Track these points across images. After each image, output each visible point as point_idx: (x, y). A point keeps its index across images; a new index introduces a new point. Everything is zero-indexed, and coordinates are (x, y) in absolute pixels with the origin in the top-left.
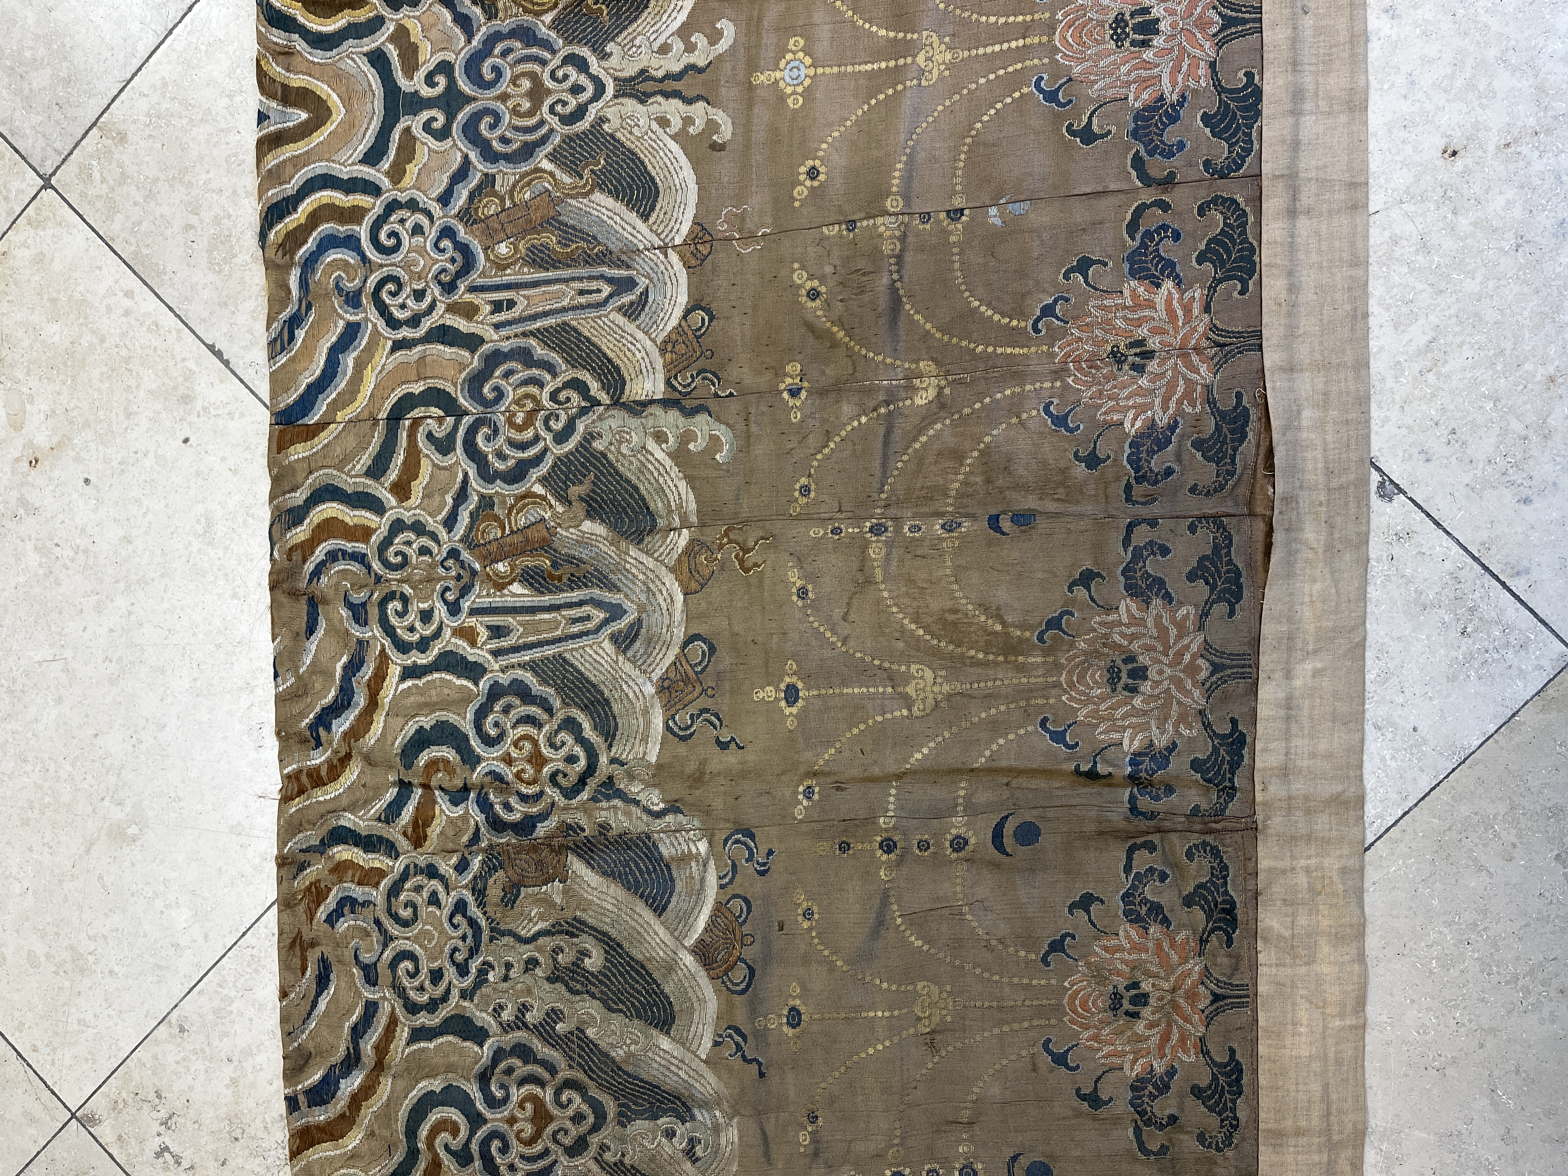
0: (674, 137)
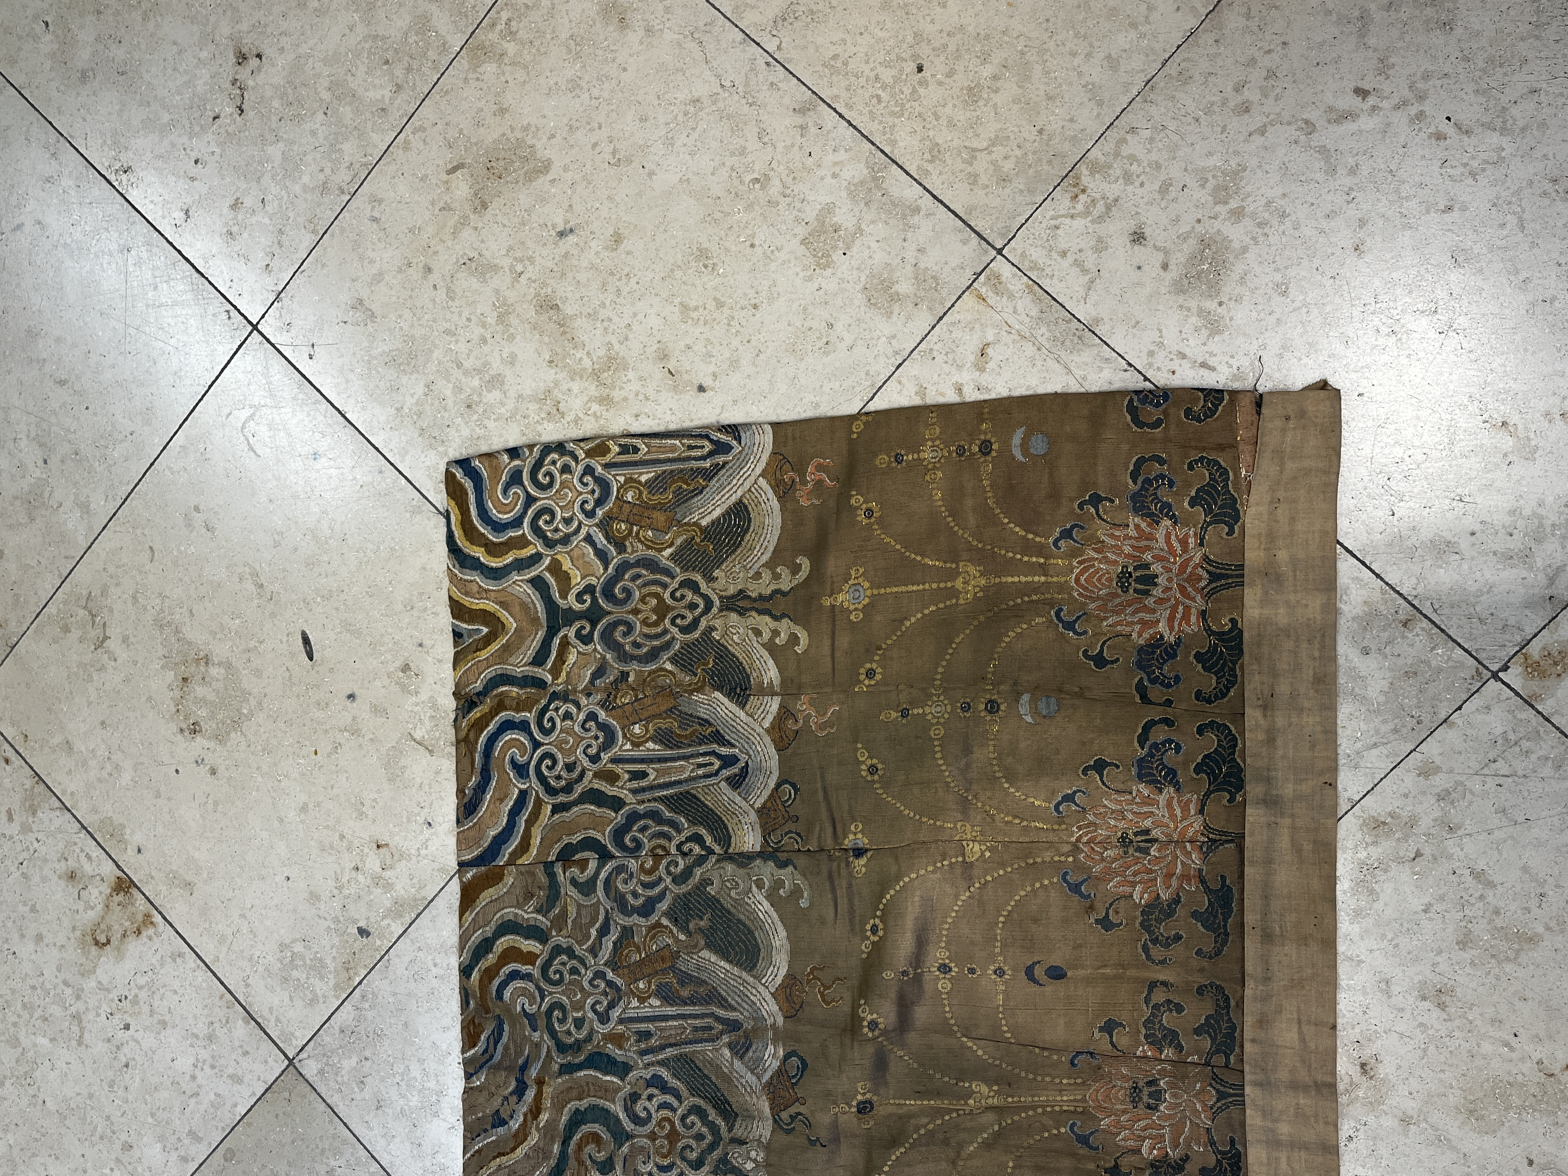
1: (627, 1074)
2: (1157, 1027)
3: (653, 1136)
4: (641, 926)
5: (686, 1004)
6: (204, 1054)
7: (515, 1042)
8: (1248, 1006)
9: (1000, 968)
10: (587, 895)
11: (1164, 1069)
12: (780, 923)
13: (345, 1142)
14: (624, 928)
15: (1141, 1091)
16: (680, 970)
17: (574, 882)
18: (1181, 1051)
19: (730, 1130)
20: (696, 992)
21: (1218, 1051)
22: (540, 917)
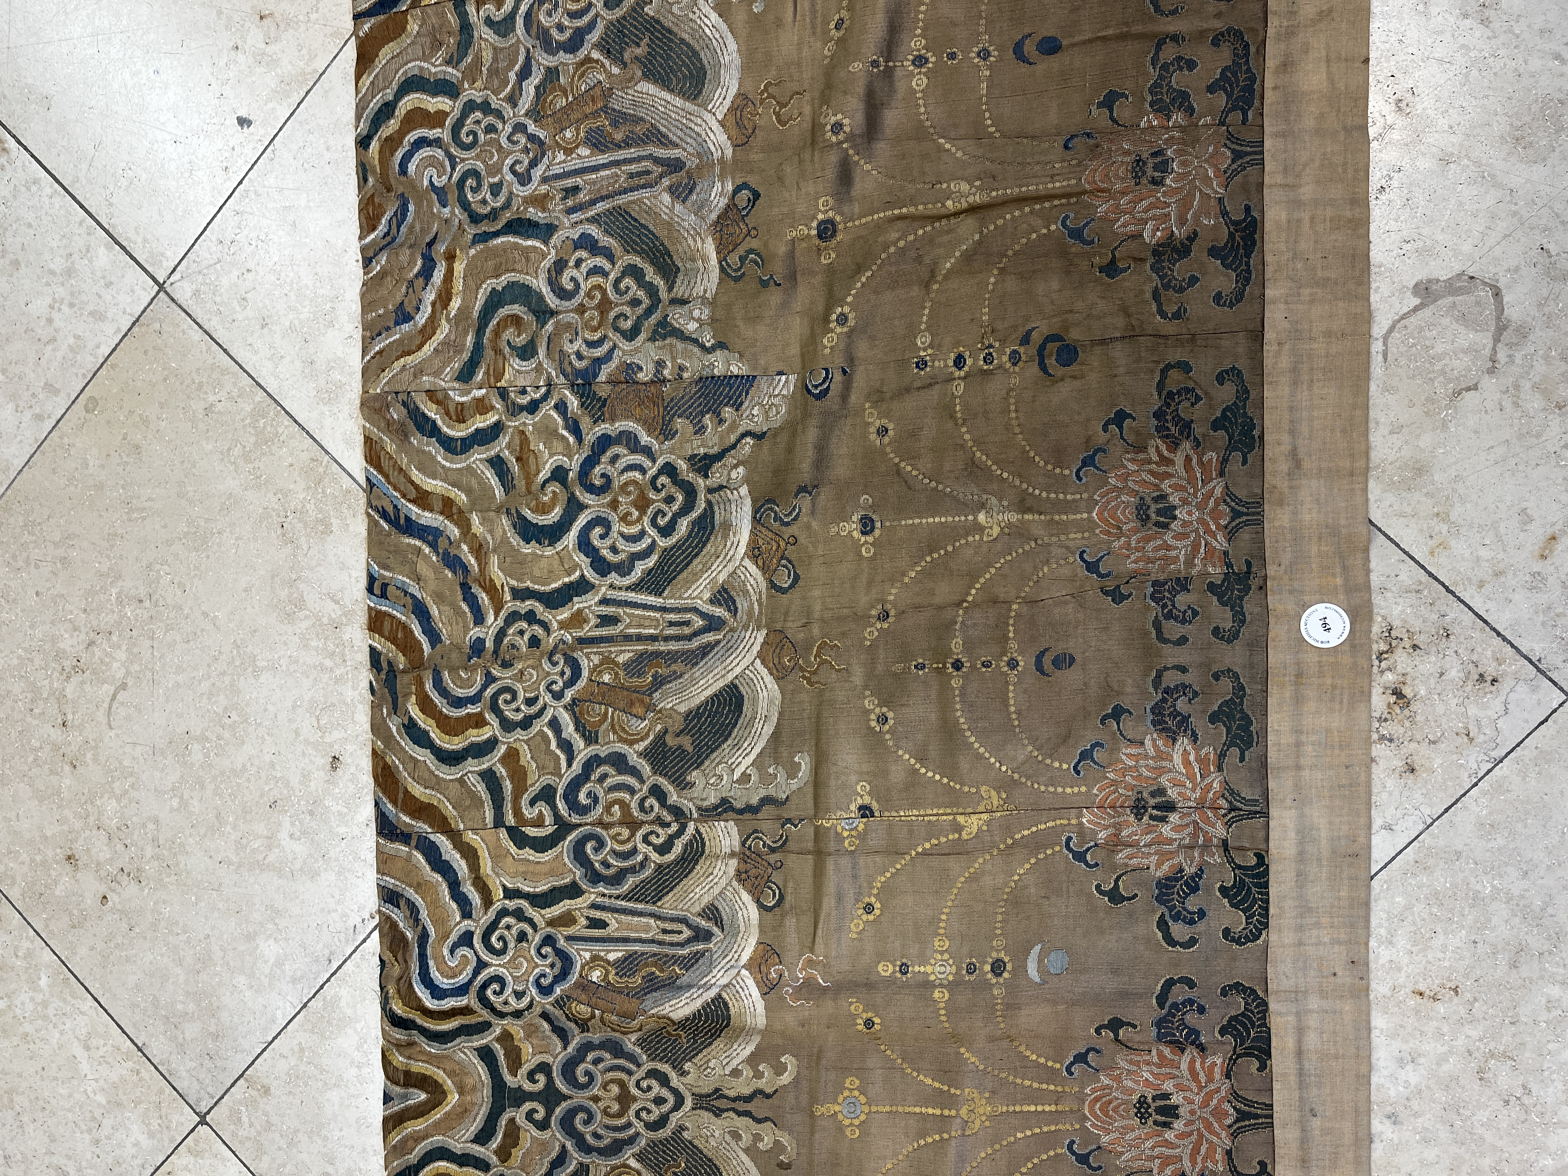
0: (746, 1151)
1: (552, 235)
2: (1165, 90)
3: (581, 309)
4: (567, 65)
5: (620, 147)
6: (61, 292)
7: (422, 221)
8: (1271, 49)
9: (984, 49)
10: (504, 36)
11: (1173, 137)
12: (729, 35)
13: (224, 372)
14: (548, 70)
15: (1145, 163)
16: (614, 110)
17: (489, 22)
18: (1191, 115)
19: (670, 289)
20: (632, 132)
21: (1234, 109)
22: (450, 70)
